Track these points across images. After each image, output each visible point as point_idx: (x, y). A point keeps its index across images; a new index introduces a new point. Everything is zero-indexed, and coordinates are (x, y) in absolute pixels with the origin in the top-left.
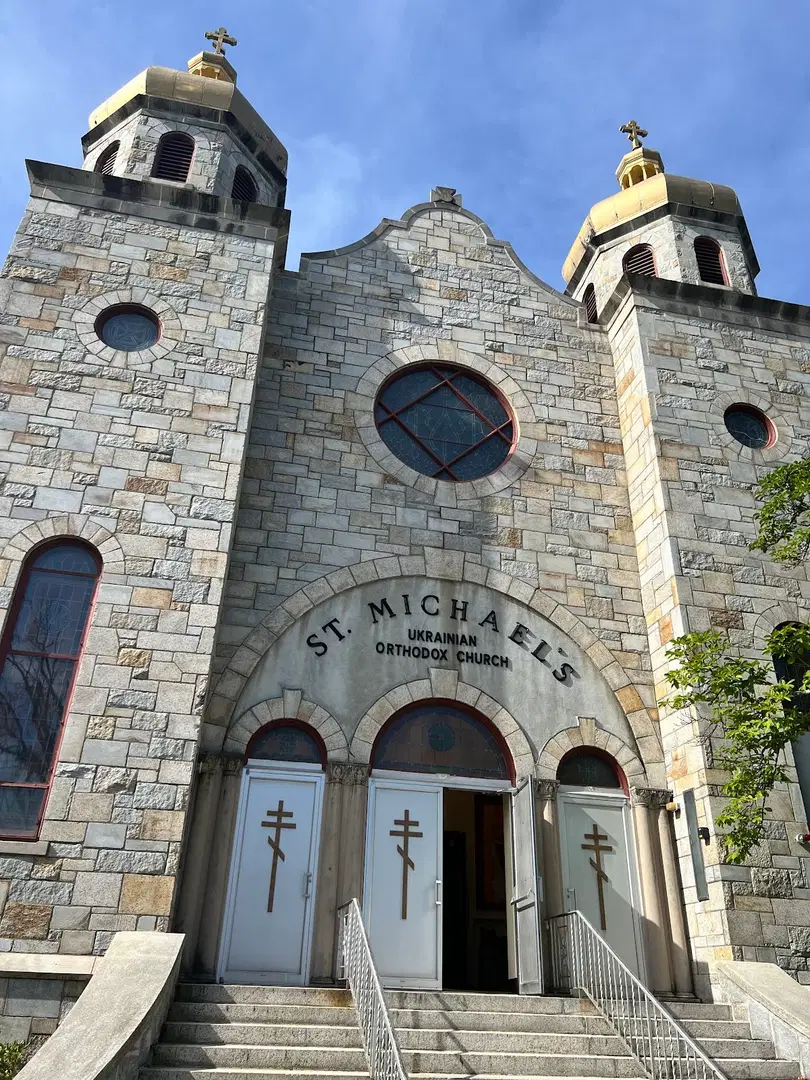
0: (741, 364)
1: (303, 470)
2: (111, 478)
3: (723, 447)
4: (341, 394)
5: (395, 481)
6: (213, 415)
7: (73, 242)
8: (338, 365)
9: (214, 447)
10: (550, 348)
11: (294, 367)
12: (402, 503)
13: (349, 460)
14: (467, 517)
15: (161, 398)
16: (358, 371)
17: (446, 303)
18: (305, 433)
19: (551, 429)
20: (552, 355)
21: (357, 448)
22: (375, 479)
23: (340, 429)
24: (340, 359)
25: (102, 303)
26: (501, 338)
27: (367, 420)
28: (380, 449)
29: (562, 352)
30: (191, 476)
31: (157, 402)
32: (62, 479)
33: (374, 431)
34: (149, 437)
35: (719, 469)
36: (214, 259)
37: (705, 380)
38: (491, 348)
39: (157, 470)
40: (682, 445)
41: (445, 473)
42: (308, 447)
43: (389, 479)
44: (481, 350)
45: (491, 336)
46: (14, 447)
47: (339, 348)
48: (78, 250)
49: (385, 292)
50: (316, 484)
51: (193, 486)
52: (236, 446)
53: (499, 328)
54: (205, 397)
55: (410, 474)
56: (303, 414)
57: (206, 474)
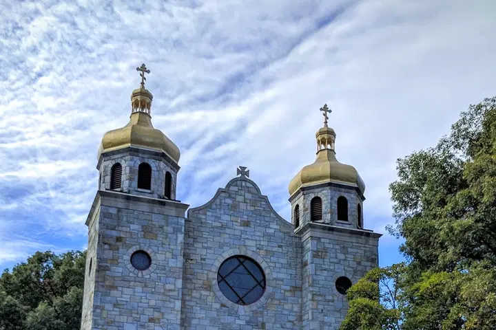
0: (345, 260)
1: (194, 304)
2: (144, 319)
3: (333, 295)
4: (206, 272)
5: (225, 306)
6: (171, 294)
7: (118, 226)
8: (204, 259)
9: (172, 305)
10: (279, 247)
11: (190, 261)
12: (227, 314)
13: (210, 298)
14: (248, 319)
15: (155, 288)
16: (211, 262)
17: (242, 228)
18: (195, 289)
19: (278, 282)
20: (280, 250)
21: (212, 294)
22: (218, 306)
23: (205, 286)
24: (205, 257)
25: (131, 251)
26: (262, 243)
27: (215, 282)
28: (220, 293)
29: (284, 249)
30: (166, 316)
31: (153, 290)
32: (130, 320)
33: (217, 286)
34: (153, 303)
35: (331, 303)
36: (165, 227)
37: (331, 268)
38: (258, 248)
39: (156, 315)
40: (319, 295)
41: (241, 301)
42: (195, 294)
43: (223, 305)
44: (254, 249)
45: (258, 243)
46: (115, 309)
47: (204, 252)
48: (120, 228)
49: (220, 225)
50: (199, 308)
51: (167, 320)
52: (178, 304)
53: (262, 239)
54: (168, 287)
55: (229, 303)
56: (194, 281)
57: (171, 315)
